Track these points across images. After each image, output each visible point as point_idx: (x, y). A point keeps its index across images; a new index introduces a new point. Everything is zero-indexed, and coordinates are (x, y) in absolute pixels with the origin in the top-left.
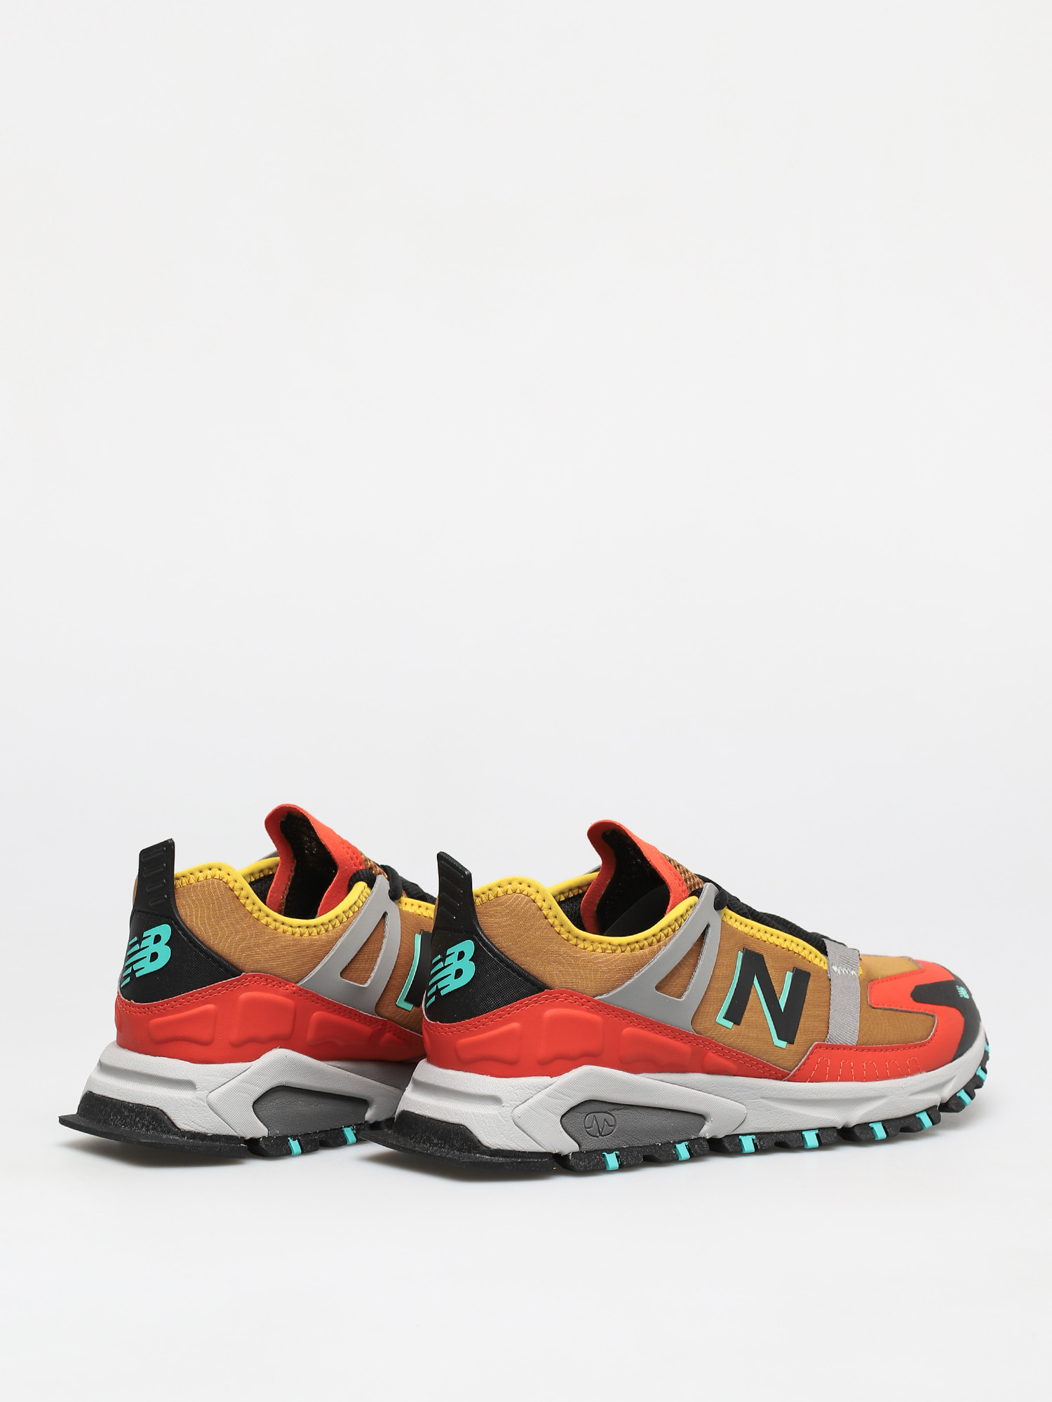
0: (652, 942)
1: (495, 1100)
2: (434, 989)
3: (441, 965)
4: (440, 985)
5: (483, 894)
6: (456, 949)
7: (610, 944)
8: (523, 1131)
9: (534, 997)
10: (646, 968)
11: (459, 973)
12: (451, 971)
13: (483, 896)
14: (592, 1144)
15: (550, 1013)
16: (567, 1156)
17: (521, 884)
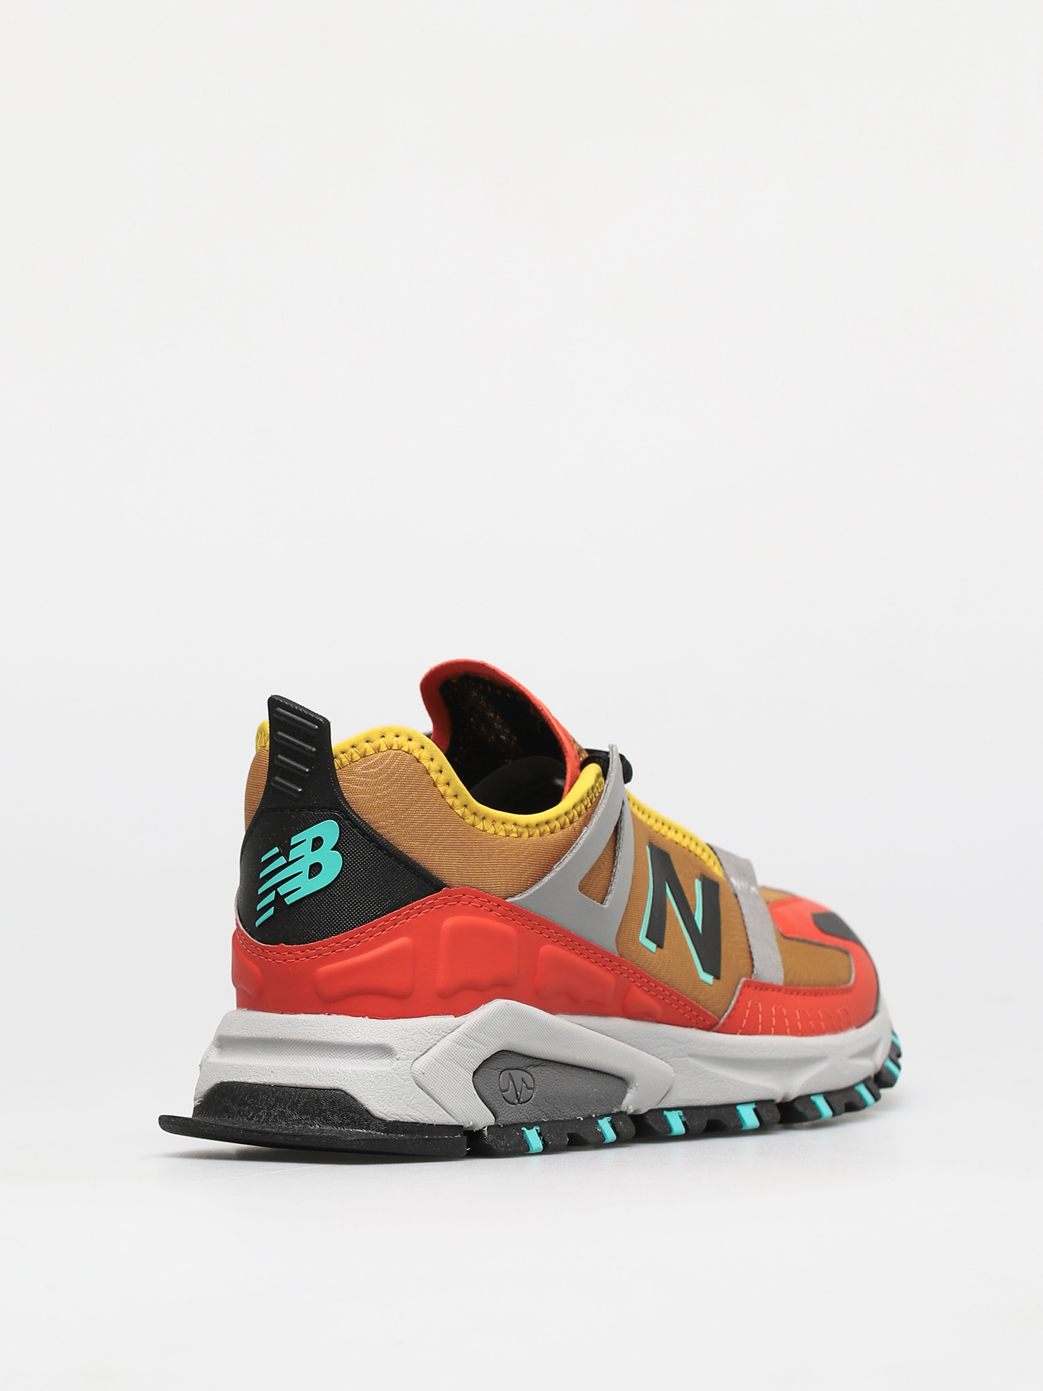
0: (565, 824)
1: (383, 1050)
2: (271, 897)
3: (281, 861)
4: (282, 890)
5: (343, 753)
6: (309, 834)
7: (515, 824)
8: (429, 1094)
9: (429, 899)
10: (568, 857)
11: (315, 869)
12: (303, 866)
13: (342, 756)
14: (511, 1114)
15: (448, 923)
16: (481, 1131)
17: (398, 736)
